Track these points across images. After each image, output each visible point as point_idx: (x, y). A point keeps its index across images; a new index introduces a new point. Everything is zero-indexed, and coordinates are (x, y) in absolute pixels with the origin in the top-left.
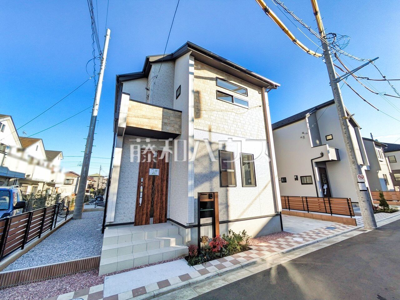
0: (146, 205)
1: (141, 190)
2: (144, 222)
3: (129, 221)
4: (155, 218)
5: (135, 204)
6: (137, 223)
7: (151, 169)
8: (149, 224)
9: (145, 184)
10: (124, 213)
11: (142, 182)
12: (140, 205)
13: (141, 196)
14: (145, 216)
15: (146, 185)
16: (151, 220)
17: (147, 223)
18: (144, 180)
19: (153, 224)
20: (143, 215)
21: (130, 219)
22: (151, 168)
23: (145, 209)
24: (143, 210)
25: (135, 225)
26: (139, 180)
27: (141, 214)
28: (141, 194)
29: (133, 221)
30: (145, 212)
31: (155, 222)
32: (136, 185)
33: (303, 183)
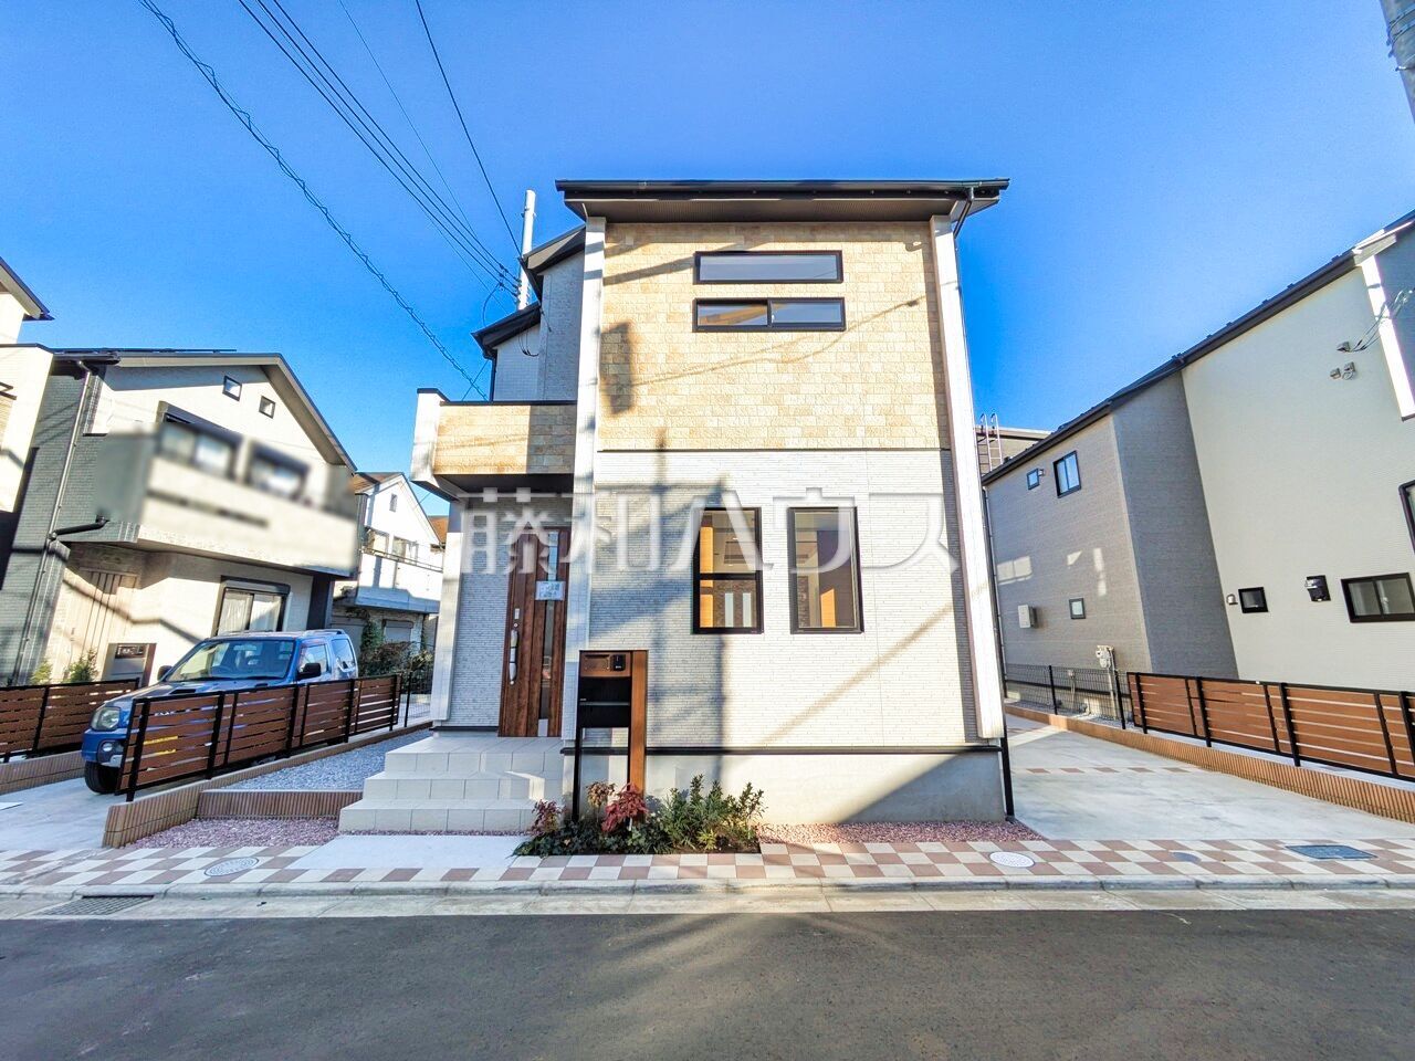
0: (527, 684)
1: (513, 642)
2: (523, 727)
3: (487, 723)
4: (553, 721)
5: (499, 678)
6: (504, 729)
7: (539, 583)
8: (536, 735)
9: (524, 625)
10: (474, 701)
11: (517, 621)
12: (512, 683)
13: (512, 659)
14: (524, 712)
15: (528, 629)
16: (543, 725)
17: (531, 732)
18: (523, 613)
19: (548, 736)
20: (519, 709)
21: (489, 717)
22: (540, 580)
23: (525, 693)
24: (519, 697)
25: (502, 734)
26: (510, 613)
27: (515, 705)
28: (513, 651)
29: (496, 723)
30: (525, 701)
31: (550, 733)
32: (502, 626)
33: (1360, 610)
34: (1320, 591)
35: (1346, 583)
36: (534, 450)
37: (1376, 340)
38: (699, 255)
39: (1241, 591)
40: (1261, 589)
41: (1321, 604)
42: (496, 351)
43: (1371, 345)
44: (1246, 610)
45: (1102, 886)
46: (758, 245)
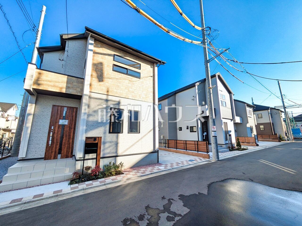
0: (55, 146)
1: (51, 135)
2: (53, 157)
3: (40, 157)
4: (62, 154)
5: (45, 145)
6: (47, 157)
7: (60, 120)
8: (57, 158)
9: (55, 131)
10: (35, 151)
11: (52, 130)
12: (50, 146)
13: (51, 139)
14: (54, 153)
15: (56, 132)
16: (59, 156)
17: (55, 158)
18: (54, 128)
19: (61, 158)
20: (52, 152)
21: (41, 155)
22: (61, 119)
23: (54, 148)
24: (52, 149)
25: (45, 160)
26: (50, 127)
27: (50, 152)
28: (51, 138)
29: (43, 156)
30: (54, 150)
31: (62, 158)
32: (47, 131)
33: (191, 131)
34: (188, 128)
35: (190, 127)
36: (67, 87)
37: (196, 96)
38: (115, 55)
39: (179, 128)
40: (181, 127)
41: (188, 130)
42: (44, 54)
43: (196, 97)
44: (179, 130)
45: (173, 169)
46: (126, 57)
